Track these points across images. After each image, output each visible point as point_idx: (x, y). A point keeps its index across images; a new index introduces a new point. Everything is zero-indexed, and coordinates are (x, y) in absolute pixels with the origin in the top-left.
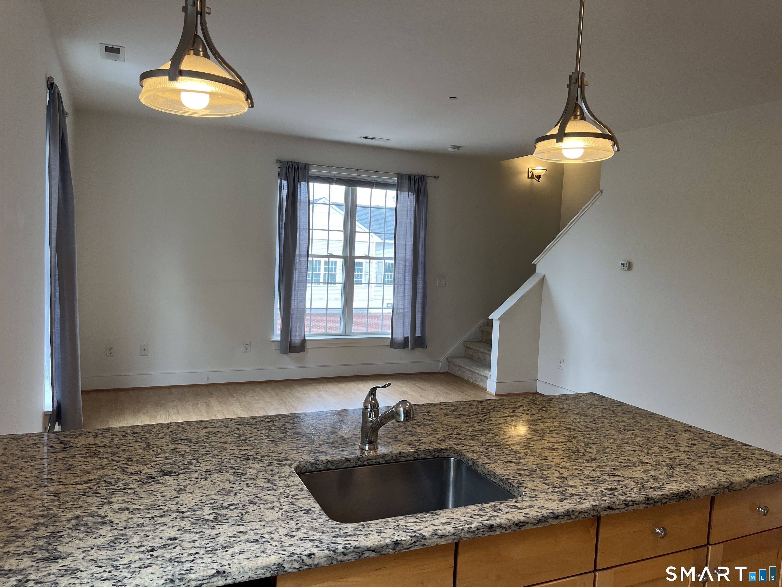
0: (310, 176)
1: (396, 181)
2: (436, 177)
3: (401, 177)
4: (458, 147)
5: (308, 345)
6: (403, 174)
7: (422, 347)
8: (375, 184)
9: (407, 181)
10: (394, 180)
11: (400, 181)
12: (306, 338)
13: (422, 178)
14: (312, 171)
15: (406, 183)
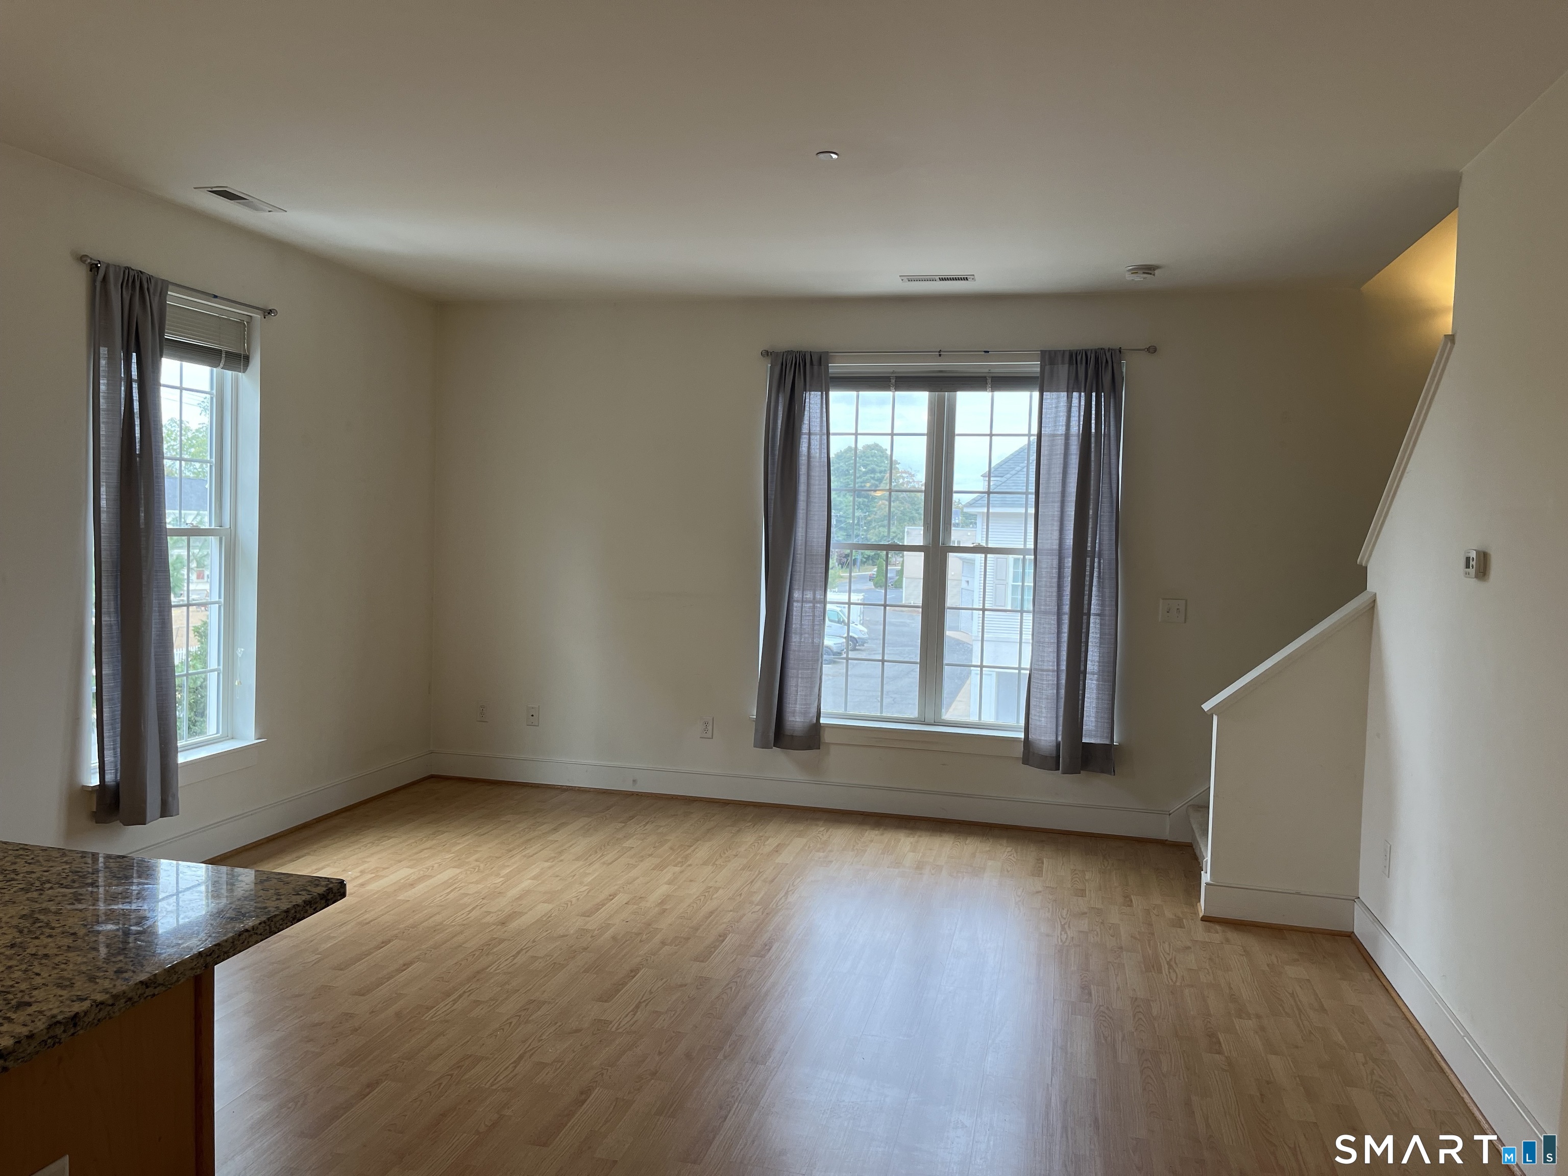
0: (832, 378)
1: (1039, 370)
2: (1152, 350)
3: (1049, 358)
4: (1149, 269)
5: (827, 737)
6: (1056, 352)
7: (1108, 772)
8: (989, 381)
9: (1066, 366)
10: (1033, 366)
11: (1047, 367)
12: (822, 721)
13: (1108, 355)
14: (836, 367)
15: (1063, 370)
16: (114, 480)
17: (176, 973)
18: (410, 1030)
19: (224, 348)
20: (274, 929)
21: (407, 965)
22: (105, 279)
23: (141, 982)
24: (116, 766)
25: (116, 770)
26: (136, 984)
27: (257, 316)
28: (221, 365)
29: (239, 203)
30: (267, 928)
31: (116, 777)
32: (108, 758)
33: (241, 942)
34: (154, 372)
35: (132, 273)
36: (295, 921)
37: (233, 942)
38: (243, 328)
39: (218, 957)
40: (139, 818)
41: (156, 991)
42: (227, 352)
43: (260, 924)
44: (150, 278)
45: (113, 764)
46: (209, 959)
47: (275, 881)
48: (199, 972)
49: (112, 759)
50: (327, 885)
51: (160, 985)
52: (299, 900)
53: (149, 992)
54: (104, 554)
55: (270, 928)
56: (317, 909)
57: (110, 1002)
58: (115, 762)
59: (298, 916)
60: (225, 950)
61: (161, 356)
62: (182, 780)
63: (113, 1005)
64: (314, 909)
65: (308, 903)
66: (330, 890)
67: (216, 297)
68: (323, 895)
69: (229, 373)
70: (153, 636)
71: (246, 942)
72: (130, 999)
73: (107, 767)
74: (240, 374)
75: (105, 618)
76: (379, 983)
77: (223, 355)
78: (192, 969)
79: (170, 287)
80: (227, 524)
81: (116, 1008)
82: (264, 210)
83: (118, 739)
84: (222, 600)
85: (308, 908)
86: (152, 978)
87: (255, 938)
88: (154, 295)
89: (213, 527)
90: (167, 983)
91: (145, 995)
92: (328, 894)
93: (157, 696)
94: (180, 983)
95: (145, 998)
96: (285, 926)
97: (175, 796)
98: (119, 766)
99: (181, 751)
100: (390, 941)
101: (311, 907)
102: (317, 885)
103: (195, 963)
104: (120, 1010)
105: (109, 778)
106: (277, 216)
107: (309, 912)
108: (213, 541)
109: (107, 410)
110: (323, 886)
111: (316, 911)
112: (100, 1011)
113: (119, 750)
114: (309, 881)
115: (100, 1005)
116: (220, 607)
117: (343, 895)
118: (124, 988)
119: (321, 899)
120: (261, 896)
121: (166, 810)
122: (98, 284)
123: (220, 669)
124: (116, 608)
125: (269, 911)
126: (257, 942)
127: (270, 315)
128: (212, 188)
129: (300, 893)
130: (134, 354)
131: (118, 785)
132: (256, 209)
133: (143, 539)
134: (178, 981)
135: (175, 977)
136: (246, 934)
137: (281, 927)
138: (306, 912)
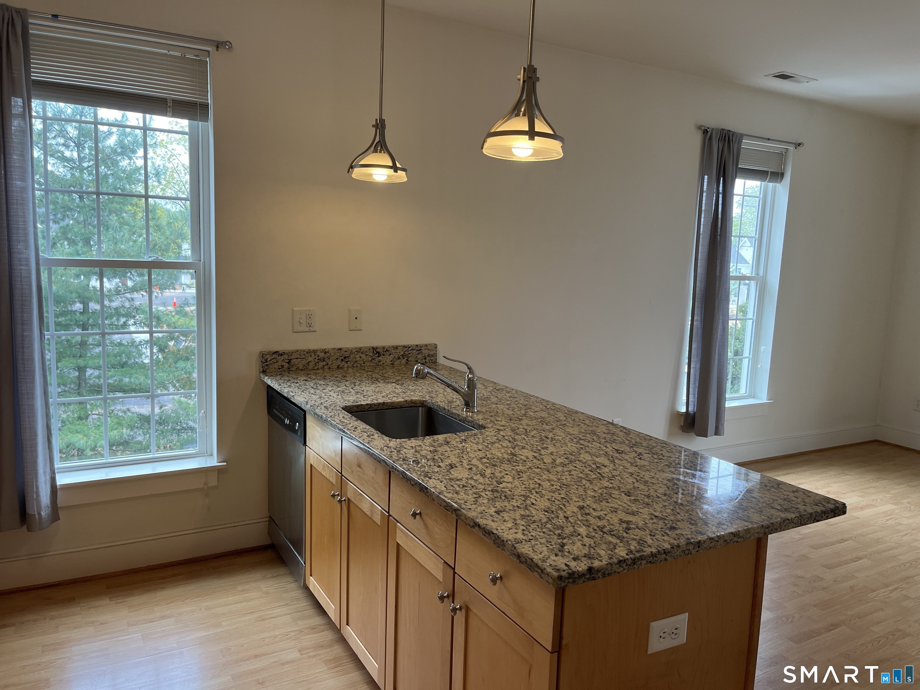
16: (706, 249)
17: (749, 533)
18: (860, 600)
19: (770, 170)
20: (803, 522)
21: (858, 559)
22: (710, 138)
23: (732, 533)
24: (694, 404)
25: (694, 406)
26: (729, 533)
27: (791, 148)
28: (767, 180)
29: (790, 80)
30: (799, 521)
31: (694, 410)
32: (691, 399)
33: (784, 525)
34: (731, 188)
35: (724, 132)
36: (816, 521)
37: (780, 524)
38: (782, 156)
39: (772, 530)
40: (704, 434)
41: (739, 540)
42: (771, 172)
43: (795, 517)
44: (734, 133)
45: (693, 403)
46: (767, 530)
47: (802, 493)
48: (761, 535)
49: (693, 400)
50: (834, 504)
51: (741, 537)
52: (819, 509)
53: (736, 539)
54: (697, 289)
55: (801, 521)
56: (829, 517)
57: (716, 539)
58: (694, 402)
59: (817, 518)
60: (775, 527)
61: (736, 178)
62: (727, 417)
63: (717, 541)
64: (827, 517)
65: (824, 512)
66: (837, 508)
67: (769, 139)
68: (833, 509)
69: (771, 185)
70: (718, 337)
71: (787, 526)
72: (726, 541)
73: (690, 403)
74: (778, 184)
75: (695, 323)
76: (840, 564)
77: (769, 174)
78: (758, 533)
79: (744, 137)
80: (761, 273)
81: (719, 543)
82: (803, 82)
83: (697, 389)
84: (755, 318)
85: (823, 515)
86: (738, 532)
87: (792, 525)
88: (735, 143)
89: (753, 275)
90: (744, 537)
91: (733, 541)
92: (836, 510)
93: (718, 369)
94: (751, 539)
95: (733, 542)
96: (809, 523)
97: (723, 425)
98: (696, 404)
99: (728, 400)
100: (846, 540)
101: (825, 515)
102: (829, 503)
103: (760, 530)
104: (720, 545)
105: (691, 409)
106: (812, 84)
107: (824, 518)
108: (753, 283)
109: (705, 210)
110: (832, 504)
111: (827, 518)
112: (711, 543)
113: (696, 396)
114: (823, 499)
115: (711, 539)
116: (753, 322)
117: (844, 513)
118: (723, 533)
119: (831, 512)
120: (794, 501)
121: (717, 432)
122: (707, 141)
123: (750, 358)
124: (701, 319)
125: (800, 511)
126: (793, 528)
127: (799, 147)
128: (775, 74)
129: (818, 505)
130: (722, 178)
131: (695, 414)
132: (798, 82)
133: (717, 282)
134: (750, 536)
135: (749, 535)
136: (787, 521)
137: (807, 522)
138: (822, 517)
